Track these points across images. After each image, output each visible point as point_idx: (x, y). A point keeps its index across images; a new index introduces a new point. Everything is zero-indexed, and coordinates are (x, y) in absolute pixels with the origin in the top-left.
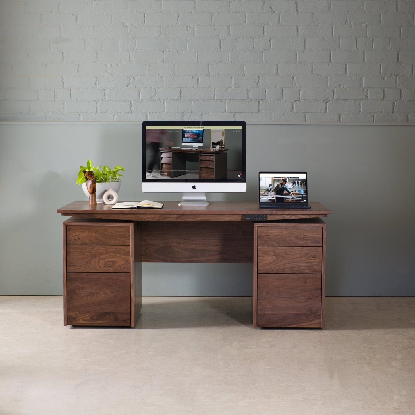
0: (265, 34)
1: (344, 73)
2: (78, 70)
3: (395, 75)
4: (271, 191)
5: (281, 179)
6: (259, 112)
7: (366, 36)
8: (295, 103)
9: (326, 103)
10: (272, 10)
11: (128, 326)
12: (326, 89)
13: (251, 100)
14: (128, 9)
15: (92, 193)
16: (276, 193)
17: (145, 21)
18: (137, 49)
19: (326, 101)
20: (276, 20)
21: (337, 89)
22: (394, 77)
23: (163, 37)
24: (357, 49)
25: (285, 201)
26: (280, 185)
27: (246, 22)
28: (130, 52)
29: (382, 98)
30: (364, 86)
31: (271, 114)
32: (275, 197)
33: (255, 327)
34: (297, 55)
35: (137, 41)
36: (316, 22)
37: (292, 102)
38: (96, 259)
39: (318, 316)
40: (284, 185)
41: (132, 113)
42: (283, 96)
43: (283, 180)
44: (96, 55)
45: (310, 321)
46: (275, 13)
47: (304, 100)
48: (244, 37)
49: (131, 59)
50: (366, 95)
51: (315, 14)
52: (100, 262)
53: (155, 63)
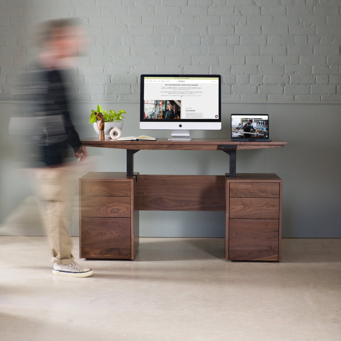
0: (235, 33)
1: (298, 63)
2: (90, 61)
3: (337, 64)
4: (241, 129)
5: (248, 119)
6: (231, 93)
7: (315, 34)
8: (259, 86)
9: (283, 86)
10: (241, 14)
11: (129, 258)
12: (283, 75)
13: (225, 84)
14: (129, 13)
15: (101, 130)
16: (244, 130)
17: (142, 23)
18: (136, 44)
19: (283, 85)
20: (244, 22)
21: (292, 76)
22: (337, 66)
23: (156, 35)
24: (307, 44)
25: (251, 137)
26: (248, 125)
27: (221, 23)
28: (130, 47)
29: (327, 82)
30: (313, 73)
31: (240, 95)
32: (243, 133)
33: (227, 260)
34: (260, 49)
35: (135, 38)
36: (275, 23)
37: (257, 86)
38: (104, 207)
39: (276, 251)
40: (251, 124)
41: (131, 94)
42: (249, 81)
43: (250, 120)
44: (104, 49)
45: (269, 256)
46: (244, 16)
47: (266, 84)
48: (219, 35)
49: (131, 52)
50: (314, 80)
51: (274, 16)
52: (107, 209)
53: (150, 55)
